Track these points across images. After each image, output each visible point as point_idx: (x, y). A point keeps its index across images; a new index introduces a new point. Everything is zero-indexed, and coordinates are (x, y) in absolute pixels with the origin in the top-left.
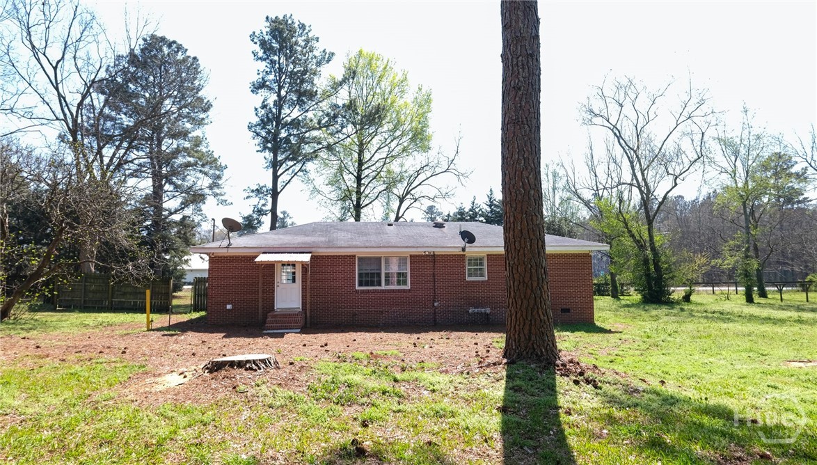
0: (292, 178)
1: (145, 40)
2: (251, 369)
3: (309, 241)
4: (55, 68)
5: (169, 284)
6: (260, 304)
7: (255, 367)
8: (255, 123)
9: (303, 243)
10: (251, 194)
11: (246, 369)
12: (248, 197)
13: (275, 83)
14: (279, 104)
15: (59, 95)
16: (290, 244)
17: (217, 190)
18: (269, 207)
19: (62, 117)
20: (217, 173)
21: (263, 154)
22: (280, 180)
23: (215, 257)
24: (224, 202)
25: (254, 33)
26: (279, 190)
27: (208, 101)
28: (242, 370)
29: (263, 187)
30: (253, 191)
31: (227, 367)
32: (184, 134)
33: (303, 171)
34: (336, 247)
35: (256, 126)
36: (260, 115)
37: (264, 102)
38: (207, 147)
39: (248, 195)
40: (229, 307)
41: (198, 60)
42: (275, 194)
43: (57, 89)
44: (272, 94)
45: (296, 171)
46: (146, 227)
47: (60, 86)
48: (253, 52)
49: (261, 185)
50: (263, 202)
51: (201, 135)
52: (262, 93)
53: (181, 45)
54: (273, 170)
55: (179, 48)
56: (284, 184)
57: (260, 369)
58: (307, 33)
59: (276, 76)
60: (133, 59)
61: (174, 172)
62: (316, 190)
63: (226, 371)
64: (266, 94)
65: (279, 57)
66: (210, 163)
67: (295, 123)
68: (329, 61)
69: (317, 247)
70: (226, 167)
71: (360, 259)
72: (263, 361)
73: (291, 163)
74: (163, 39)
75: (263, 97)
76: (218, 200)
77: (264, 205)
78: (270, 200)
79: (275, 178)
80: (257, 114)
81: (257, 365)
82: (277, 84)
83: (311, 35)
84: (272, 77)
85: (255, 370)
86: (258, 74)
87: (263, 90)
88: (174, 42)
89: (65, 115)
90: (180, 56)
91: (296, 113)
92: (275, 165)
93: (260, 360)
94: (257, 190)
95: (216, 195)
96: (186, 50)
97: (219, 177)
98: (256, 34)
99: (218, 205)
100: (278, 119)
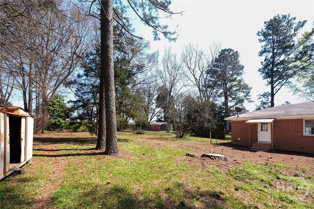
0: (281, 87)
1: (219, 52)
2: (212, 159)
3: (275, 113)
4: (193, 71)
5: (224, 130)
6: (249, 139)
7: (213, 158)
8: (261, 68)
9: (271, 115)
10: (261, 97)
11: (211, 158)
12: (259, 98)
13: (271, 48)
14: (273, 57)
15: (195, 78)
16: (264, 115)
17: (248, 97)
18: (270, 100)
19: (196, 84)
20: (248, 91)
21: (266, 80)
22: (275, 89)
23: (233, 121)
24: (251, 101)
25: (259, 32)
26: (274, 93)
27: (243, 65)
28: (209, 158)
29: (266, 93)
30: (261, 95)
31: (205, 157)
32: (234, 80)
33: (287, 83)
34: (289, 116)
35: (262, 69)
36: (264, 64)
37: (266, 58)
38: (243, 82)
39: (259, 97)
40: (239, 139)
41: (238, 52)
42: (273, 95)
43: (194, 76)
44: (270, 53)
45: (283, 84)
46: (224, 112)
47: (195, 75)
48: (259, 40)
49: (266, 92)
50: (267, 99)
51: (241, 79)
52: (265, 55)
53: (231, 49)
54: (271, 85)
55: (231, 50)
56: (277, 90)
57: (216, 159)
58: (288, 19)
59: (271, 45)
60: (217, 60)
61: (232, 93)
62: (297, 90)
63: (204, 157)
64: (267, 55)
65: (272, 36)
66: (245, 88)
67: (282, 62)
68: (303, 26)
69: (278, 116)
70: (251, 88)
71: (306, 121)
72: (218, 157)
73: (280, 81)
74: (225, 50)
75: (265, 56)
76: (248, 101)
77: (267, 100)
78: (270, 98)
79: (273, 88)
80: (262, 64)
81: (215, 158)
82: (272, 48)
83: (290, 18)
84: (269, 46)
85: (214, 159)
86: (262, 48)
87: (265, 53)
88: (229, 49)
89: (197, 83)
90: (231, 53)
91: (282, 57)
92: (272, 83)
93: (217, 156)
94: (263, 95)
95: (247, 99)
96: (233, 50)
97: (249, 92)
98: (260, 32)
99: (248, 102)
100: (273, 63)
